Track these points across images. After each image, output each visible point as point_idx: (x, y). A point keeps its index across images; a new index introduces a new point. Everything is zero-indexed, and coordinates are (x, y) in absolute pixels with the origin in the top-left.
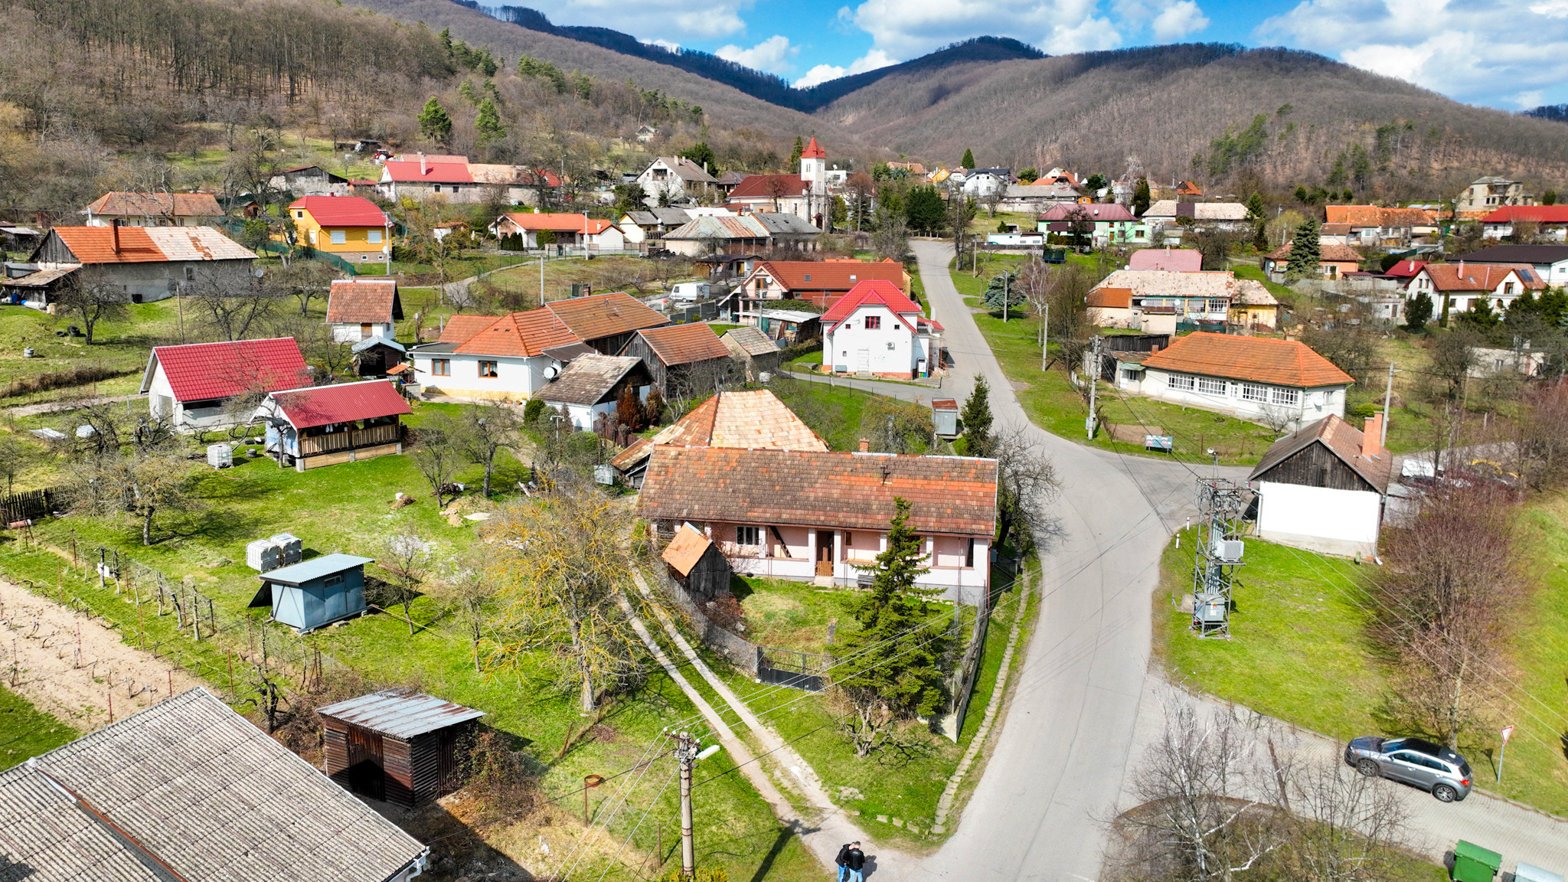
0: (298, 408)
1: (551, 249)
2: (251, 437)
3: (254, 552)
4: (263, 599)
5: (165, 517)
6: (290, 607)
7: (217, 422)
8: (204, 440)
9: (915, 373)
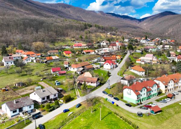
0: (59, 73)
1: (87, 54)
2: (57, 74)
3: (55, 81)
4: (55, 84)
5: (51, 79)
6: (56, 84)
7: (55, 73)
8: (54, 74)
9: (111, 69)
